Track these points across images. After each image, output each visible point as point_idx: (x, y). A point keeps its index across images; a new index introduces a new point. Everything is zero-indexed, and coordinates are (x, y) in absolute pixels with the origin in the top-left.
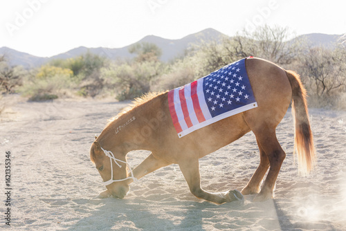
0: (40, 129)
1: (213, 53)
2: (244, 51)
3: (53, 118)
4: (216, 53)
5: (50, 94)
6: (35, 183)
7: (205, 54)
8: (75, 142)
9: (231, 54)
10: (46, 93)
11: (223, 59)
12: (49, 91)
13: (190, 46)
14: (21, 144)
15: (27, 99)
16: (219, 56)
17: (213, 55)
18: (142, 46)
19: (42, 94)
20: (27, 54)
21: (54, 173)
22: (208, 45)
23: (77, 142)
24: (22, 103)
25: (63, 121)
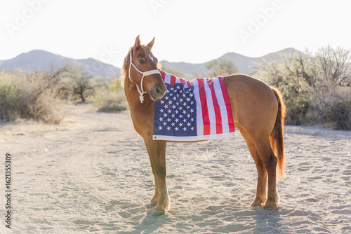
0: (86, 139)
1: (274, 72)
2: (306, 72)
3: (107, 130)
4: (277, 72)
5: (119, 105)
6: (38, 194)
7: (266, 73)
8: (110, 154)
9: (292, 74)
10: (116, 104)
11: (284, 78)
12: (119, 103)
13: (252, 64)
14: (58, 154)
15: (97, 109)
16: (280, 75)
17: (273, 75)
18: (219, 62)
19: (112, 105)
20: (112, 66)
21: (67, 185)
22: (270, 64)
23: (113, 155)
24: (92, 113)
25: (115, 132)
